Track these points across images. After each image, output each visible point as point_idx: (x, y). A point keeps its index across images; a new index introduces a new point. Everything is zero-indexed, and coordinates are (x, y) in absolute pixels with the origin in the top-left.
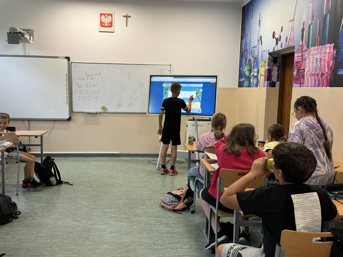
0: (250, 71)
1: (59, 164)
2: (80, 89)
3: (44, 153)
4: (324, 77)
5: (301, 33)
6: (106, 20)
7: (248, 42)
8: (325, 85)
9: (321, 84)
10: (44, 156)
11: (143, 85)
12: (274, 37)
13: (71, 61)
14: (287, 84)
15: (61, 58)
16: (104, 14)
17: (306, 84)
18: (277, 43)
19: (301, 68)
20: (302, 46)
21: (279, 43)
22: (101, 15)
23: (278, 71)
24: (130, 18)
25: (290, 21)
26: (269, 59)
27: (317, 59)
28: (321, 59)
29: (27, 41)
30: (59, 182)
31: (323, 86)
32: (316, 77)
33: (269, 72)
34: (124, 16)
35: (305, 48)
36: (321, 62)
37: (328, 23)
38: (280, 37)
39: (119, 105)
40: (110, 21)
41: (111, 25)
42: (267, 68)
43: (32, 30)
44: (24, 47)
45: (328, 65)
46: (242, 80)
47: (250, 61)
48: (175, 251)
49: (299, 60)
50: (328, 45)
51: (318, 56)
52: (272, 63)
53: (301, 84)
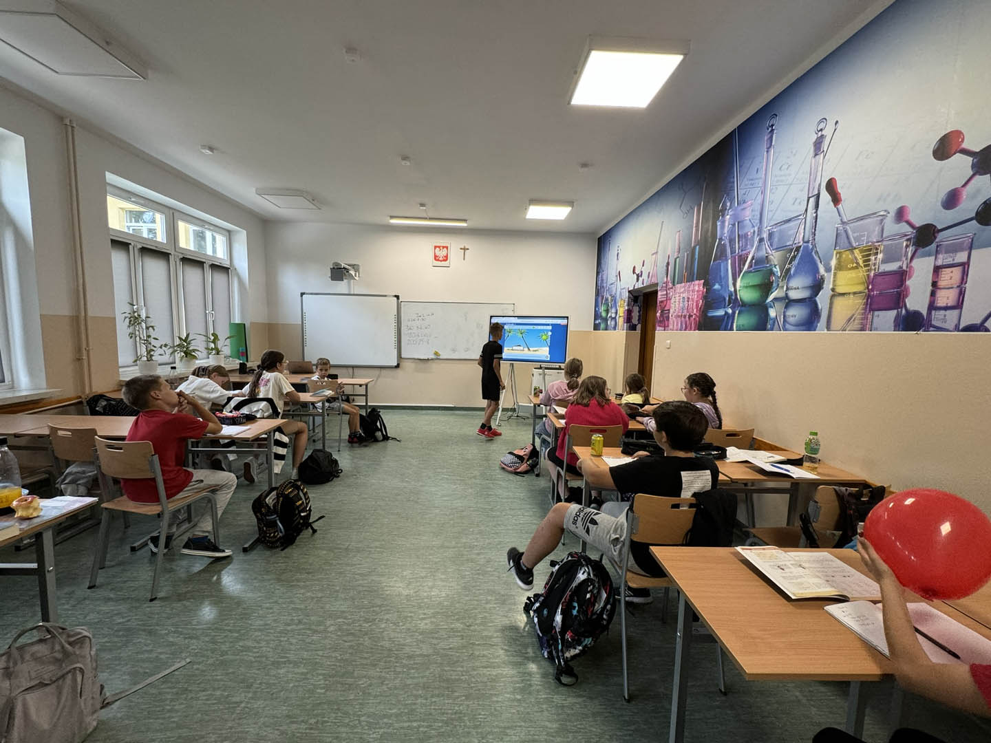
0: (607, 311)
1: (386, 417)
2: (410, 331)
3: (369, 404)
4: (692, 319)
5: (665, 268)
6: (441, 253)
7: (605, 277)
8: (693, 328)
9: (689, 328)
10: (369, 408)
11: (482, 327)
12: (634, 272)
13: (400, 301)
14: (650, 327)
15: (390, 296)
16: (439, 247)
17: (671, 327)
18: (638, 280)
19: (666, 309)
20: (666, 283)
21: (641, 279)
22: (436, 247)
23: (639, 312)
24: (467, 251)
25: (653, 254)
26: (629, 297)
27: (684, 298)
28: (688, 298)
29: (351, 277)
30: (386, 438)
31: (691, 329)
32: (683, 319)
33: (629, 312)
34: (461, 249)
35: (670, 285)
36: (688, 301)
37: (697, 256)
38: (642, 272)
39: (454, 350)
40: (445, 255)
41: (446, 258)
42: (626, 308)
43: (358, 265)
44: (349, 284)
45: (697, 305)
46: (597, 322)
47: (607, 299)
48: (515, 518)
49: (663, 299)
50: (697, 282)
51: (685, 295)
52: (633, 303)
53: (665, 327)
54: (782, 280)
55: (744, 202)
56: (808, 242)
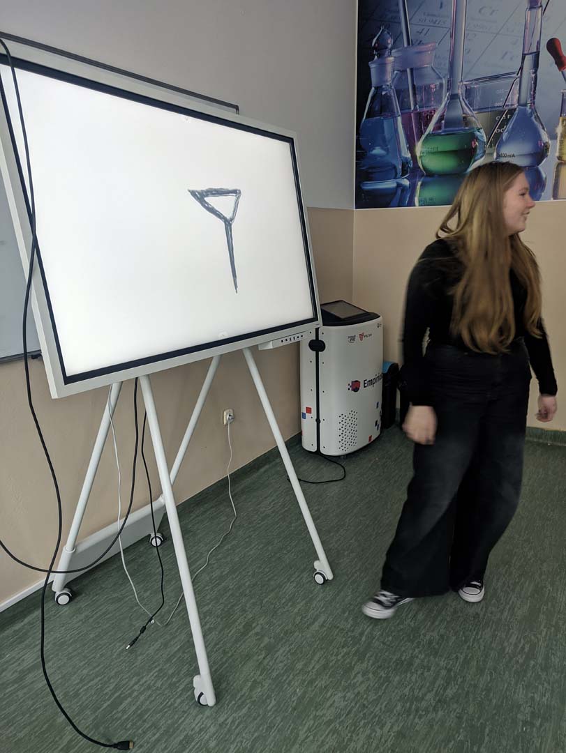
54: (491, 146)
55: (420, 43)
56: (525, 105)
